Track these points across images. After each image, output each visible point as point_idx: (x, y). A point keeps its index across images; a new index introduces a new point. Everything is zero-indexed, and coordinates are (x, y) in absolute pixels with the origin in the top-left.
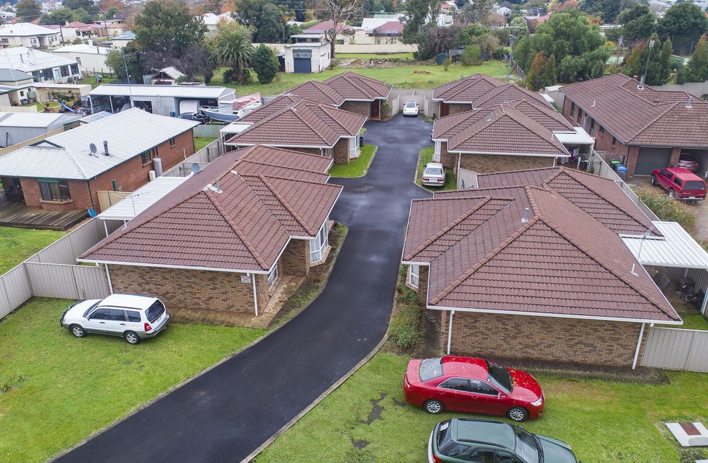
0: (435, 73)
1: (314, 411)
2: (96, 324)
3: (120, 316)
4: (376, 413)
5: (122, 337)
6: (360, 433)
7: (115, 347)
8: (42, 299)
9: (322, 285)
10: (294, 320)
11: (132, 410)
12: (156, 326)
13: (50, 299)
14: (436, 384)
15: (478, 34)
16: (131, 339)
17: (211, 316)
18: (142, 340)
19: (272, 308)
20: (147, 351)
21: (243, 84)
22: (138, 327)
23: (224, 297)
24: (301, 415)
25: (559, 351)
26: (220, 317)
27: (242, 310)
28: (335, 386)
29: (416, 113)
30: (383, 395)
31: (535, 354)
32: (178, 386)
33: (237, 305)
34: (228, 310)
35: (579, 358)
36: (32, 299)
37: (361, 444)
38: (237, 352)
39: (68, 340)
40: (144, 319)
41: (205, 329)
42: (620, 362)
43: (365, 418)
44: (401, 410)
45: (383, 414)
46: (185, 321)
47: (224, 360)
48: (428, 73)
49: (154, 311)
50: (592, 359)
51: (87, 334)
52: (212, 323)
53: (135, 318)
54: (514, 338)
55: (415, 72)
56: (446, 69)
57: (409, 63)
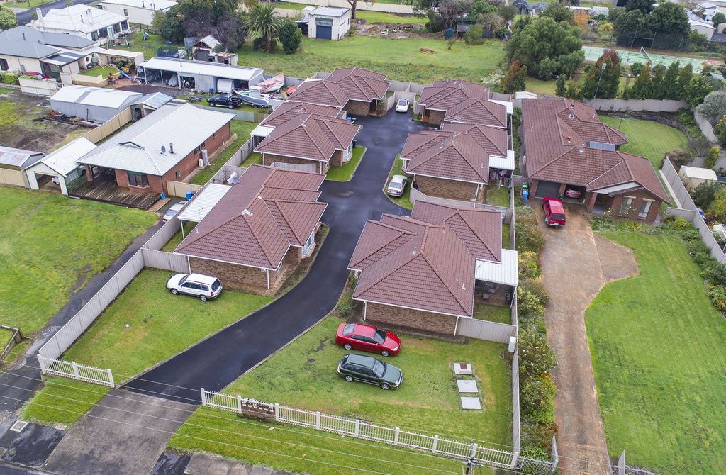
0: (438, 52)
1: (292, 344)
2: (185, 290)
3: (197, 287)
4: (321, 347)
5: (199, 297)
6: (312, 355)
7: (196, 302)
8: (150, 268)
9: (307, 271)
10: (288, 294)
11: (207, 336)
12: (216, 293)
13: (155, 269)
14: (349, 337)
15: (485, 12)
16: (203, 299)
17: (244, 287)
18: (208, 299)
19: (277, 285)
20: (211, 305)
21: (270, 52)
22: (207, 293)
23: (251, 278)
24: (286, 345)
25: (418, 324)
26: (250, 289)
27: (261, 285)
28: (304, 332)
29: (406, 110)
30: (327, 339)
31: (407, 324)
32: (228, 326)
33: (259, 282)
34: (253, 285)
35: (428, 328)
36: (145, 268)
37: (312, 360)
38: (258, 310)
39: (169, 295)
40: (211, 290)
41: (241, 295)
42: (448, 332)
43: (316, 349)
44: (333, 347)
45: (325, 348)
46: (230, 289)
47: (251, 314)
48: (432, 52)
49: (215, 286)
50: (434, 329)
51: (179, 293)
52: (244, 292)
53: (205, 288)
54: (397, 315)
55: (422, 50)
56: (449, 48)
57: (421, 33)
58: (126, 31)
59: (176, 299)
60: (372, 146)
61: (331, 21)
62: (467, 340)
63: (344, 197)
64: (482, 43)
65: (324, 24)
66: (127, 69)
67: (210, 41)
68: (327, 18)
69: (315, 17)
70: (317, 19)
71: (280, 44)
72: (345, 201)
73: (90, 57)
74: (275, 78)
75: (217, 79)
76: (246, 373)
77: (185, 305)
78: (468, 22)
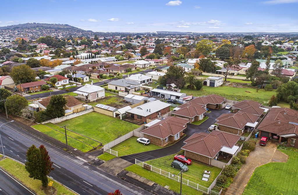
2: (141, 141)
3: (143, 141)
5: (143, 144)
6: (166, 161)
8: (135, 136)
9: (174, 144)
12: (148, 143)
14: (177, 157)
18: (146, 145)
20: (146, 146)
21: (191, 90)
22: (145, 143)
27: (160, 144)
28: (167, 156)
29: (229, 108)
30: (172, 158)
31: (196, 159)
32: (148, 151)
34: (158, 144)
35: (202, 161)
36: (133, 136)
38: (157, 149)
39: (137, 143)
40: (146, 142)
41: (154, 145)
42: (208, 163)
43: (168, 160)
44: (173, 160)
45: (171, 160)
46: (152, 144)
47: (155, 150)
48: (250, 92)
49: (148, 141)
50: (204, 162)
51: (139, 142)
52: (156, 145)
55: (246, 92)
56: (257, 92)
57: (249, 86)
58: (150, 82)
60: (211, 117)
62: (213, 166)
63: (195, 129)
64: (271, 91)
65: (212, 82)
66: (147, 92)
67: (173, 85)
68: (214, 80)
70: (211, 80)
71: (195, 87)
72: (195, 130)
73: (138, 87)
74: (189, 96)
75: (171, 95)
76: (148, 161)
77: (140, 145)
78: (266, 83)
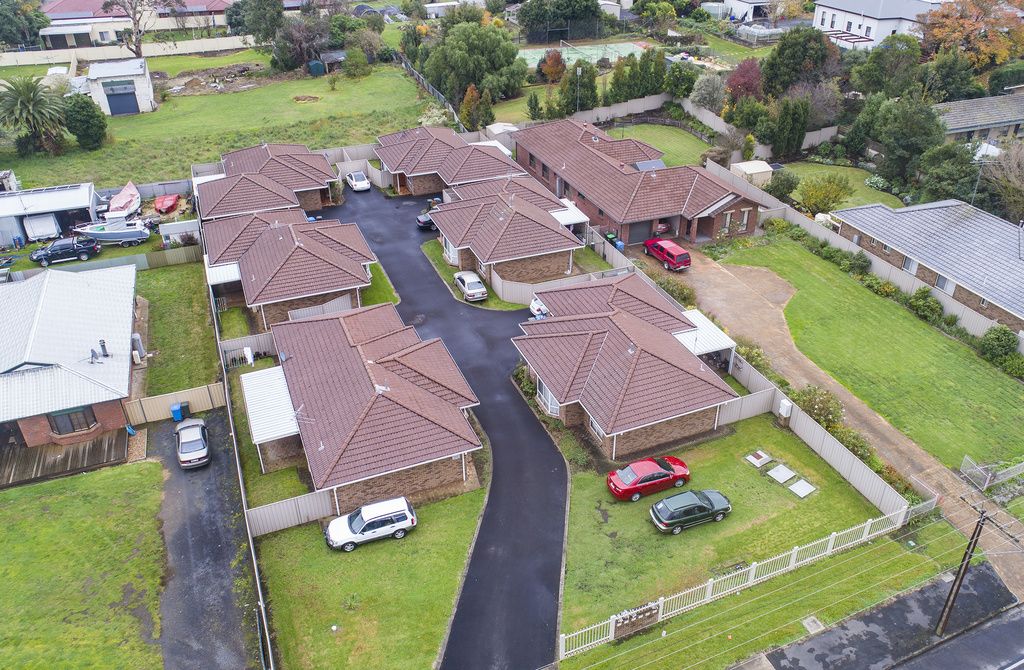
0: (323, 97)
2: (370, 535)
4: (605, 515)
5: (393, 536)
6: (607, 529)
8: (265, 536)
13: (275, 534)
14: (635, 484)
15: (352, 29)
16: (398, 536)
17: (432, 494)
18: (409, 532)
19: (469, 470)
20: (411, 539)
22: (406, 524)
23: (437, 476)
25: (676, 434)
26: (441, 492)
27: (452, 480)
28: (568, 509)
29: (370, 186)
30: (599, 502)
31: (663, 440)
32: (470, 551)
33: (449, 477)
34: (441, 485)
35: (687, 434)
36: (256, 540)
37: (613, 535)
38: (480, 513)
39: (342, 556)
40: (409, 516)
42: (708, 428)
43: (602, 520)
44: (617, 507)
45: (609, 513)
46: (416, 505)
47: (479, 522)
48: (314, 98)
50: (693, 432)
51: (356, 546)
53: (400, 518)
54: (651, 435)
55: (298, 99)
56: (333, 89)
59: (358, 557)
60: (376, 247)
61: (131, 83)
62: (732, 428)
63: (419, 325)
65: (119, 90)
68: (123, 79)
69: (100, 82)
70: (104, 85)
72: (426, 330)
75: (21, 219)
76: (561, 592)
77: (381, 556)
78: (333, 48)
